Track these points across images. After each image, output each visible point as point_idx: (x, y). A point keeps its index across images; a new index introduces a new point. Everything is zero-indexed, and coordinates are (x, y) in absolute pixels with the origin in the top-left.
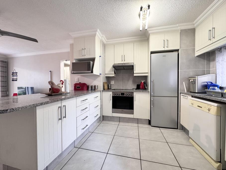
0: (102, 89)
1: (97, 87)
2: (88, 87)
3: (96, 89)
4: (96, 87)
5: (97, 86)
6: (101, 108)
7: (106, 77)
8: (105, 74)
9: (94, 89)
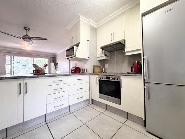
0: (90, 72)
2: (80, 70)
3: (85, 72)
5: (86, 69)
7: (99, 60)
8: (97, 57)
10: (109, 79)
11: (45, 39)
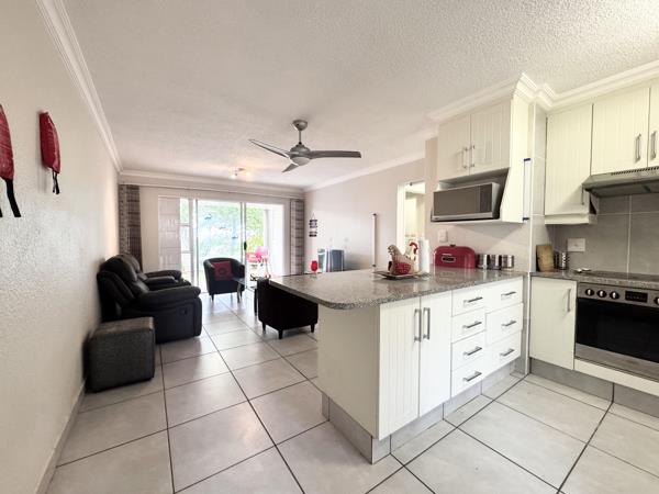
0: (530, 267)
1: (510, 261)
2: (477, 260)
3: (506, 267)
4: (506, 262)
5: (513, 257)
6: (523, 331)
7: (548, 226)
8: (546, 217)
9: (499, 266)
10: (646, 301)
11: (357, 155)
